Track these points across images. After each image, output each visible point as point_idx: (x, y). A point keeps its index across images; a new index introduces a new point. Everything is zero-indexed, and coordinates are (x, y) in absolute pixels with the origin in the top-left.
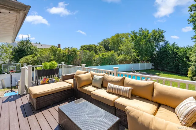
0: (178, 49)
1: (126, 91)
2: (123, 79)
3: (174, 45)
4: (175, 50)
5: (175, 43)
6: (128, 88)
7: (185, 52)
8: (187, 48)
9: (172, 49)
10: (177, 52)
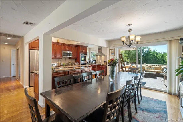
0: (157, 54)
1: (153, 69)
2: (151, 66)
3: (154, 51)
4: (155, 55)
5: (155, 50)
6: (154, 68)
7: (162, 56)
8: (163, 53)
9: (154, 54)
10: (157, 57)
